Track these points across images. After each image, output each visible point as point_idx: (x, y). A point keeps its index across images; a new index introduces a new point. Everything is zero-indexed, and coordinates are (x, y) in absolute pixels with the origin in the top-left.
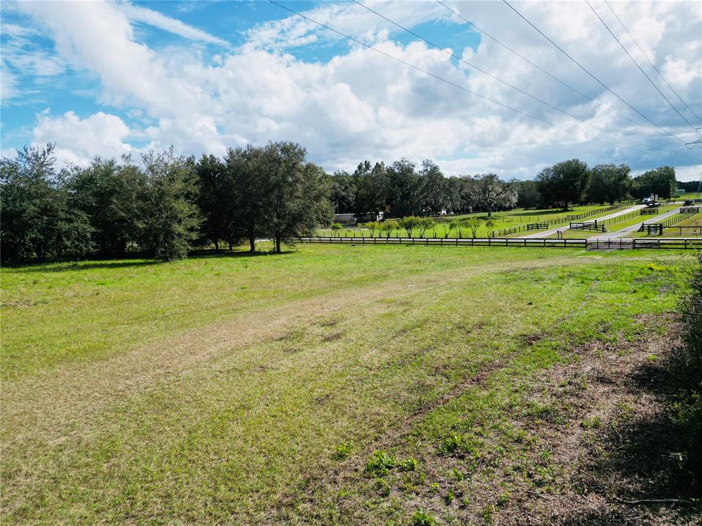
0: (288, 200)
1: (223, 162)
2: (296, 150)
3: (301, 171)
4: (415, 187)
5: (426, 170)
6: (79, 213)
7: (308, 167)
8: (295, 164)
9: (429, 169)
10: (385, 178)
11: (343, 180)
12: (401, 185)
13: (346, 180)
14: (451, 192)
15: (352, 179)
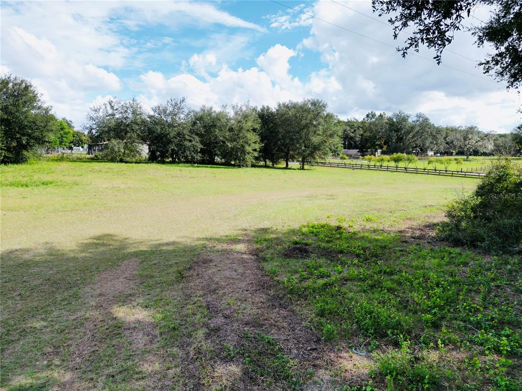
0: (313, 136)
1: (274, 110)
2: (321, 104)
3: (322, 118)
4: (408, 132)
5: (417, 121)
6: (196, 137)
7: (328, 115)
8: (319, 113)
9: (421, 119)
10: (385, 124)
11: (353, 125)
12: (397, 130)
13: (356, 125)
14: (437, 138)
15: (360, 125)
